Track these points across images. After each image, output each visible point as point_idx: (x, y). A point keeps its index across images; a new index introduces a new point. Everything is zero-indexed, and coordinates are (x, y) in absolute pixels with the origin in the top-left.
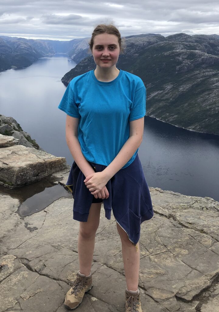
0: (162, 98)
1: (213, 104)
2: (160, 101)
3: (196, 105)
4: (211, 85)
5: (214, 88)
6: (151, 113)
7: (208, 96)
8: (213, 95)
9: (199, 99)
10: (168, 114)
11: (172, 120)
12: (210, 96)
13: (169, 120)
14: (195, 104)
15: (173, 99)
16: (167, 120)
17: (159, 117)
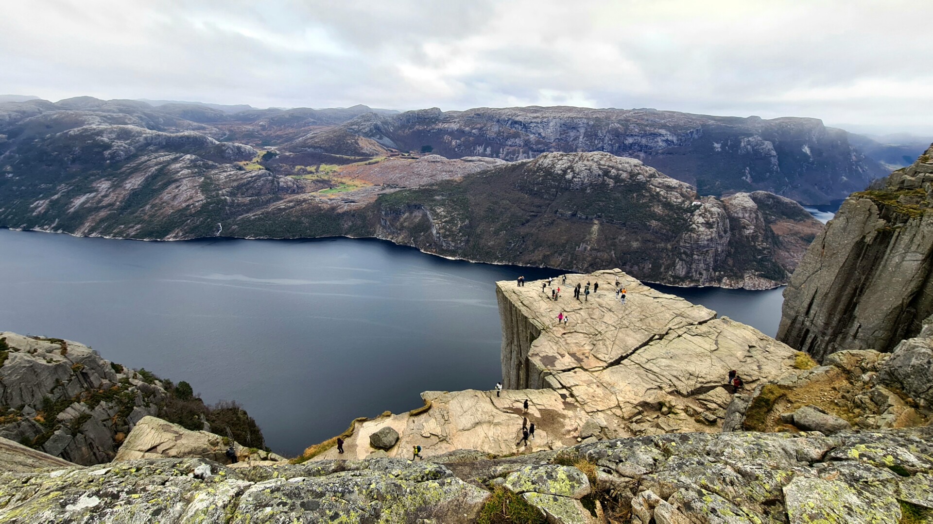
0: (101, 205)
1: (188, 200)
2: (98, 209)
3: (164, 204)
4: (174, 174)
5: (181, 178)
6: (89, 231)
7: (177, 190)
8: (185, 188)
9: (165, 196)
10: (123, 226)
11: (133, 233)
12: (180, 190)
13: (128, 235)
14: (161, 204)
15: (121, 202)
16: (125, 235)
17: (109, 234)
